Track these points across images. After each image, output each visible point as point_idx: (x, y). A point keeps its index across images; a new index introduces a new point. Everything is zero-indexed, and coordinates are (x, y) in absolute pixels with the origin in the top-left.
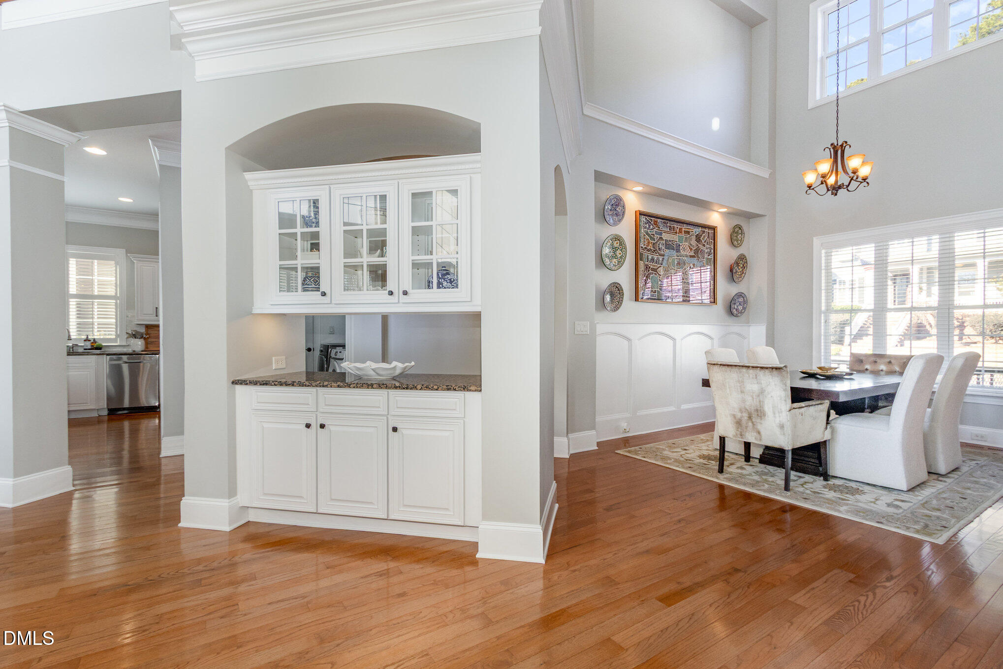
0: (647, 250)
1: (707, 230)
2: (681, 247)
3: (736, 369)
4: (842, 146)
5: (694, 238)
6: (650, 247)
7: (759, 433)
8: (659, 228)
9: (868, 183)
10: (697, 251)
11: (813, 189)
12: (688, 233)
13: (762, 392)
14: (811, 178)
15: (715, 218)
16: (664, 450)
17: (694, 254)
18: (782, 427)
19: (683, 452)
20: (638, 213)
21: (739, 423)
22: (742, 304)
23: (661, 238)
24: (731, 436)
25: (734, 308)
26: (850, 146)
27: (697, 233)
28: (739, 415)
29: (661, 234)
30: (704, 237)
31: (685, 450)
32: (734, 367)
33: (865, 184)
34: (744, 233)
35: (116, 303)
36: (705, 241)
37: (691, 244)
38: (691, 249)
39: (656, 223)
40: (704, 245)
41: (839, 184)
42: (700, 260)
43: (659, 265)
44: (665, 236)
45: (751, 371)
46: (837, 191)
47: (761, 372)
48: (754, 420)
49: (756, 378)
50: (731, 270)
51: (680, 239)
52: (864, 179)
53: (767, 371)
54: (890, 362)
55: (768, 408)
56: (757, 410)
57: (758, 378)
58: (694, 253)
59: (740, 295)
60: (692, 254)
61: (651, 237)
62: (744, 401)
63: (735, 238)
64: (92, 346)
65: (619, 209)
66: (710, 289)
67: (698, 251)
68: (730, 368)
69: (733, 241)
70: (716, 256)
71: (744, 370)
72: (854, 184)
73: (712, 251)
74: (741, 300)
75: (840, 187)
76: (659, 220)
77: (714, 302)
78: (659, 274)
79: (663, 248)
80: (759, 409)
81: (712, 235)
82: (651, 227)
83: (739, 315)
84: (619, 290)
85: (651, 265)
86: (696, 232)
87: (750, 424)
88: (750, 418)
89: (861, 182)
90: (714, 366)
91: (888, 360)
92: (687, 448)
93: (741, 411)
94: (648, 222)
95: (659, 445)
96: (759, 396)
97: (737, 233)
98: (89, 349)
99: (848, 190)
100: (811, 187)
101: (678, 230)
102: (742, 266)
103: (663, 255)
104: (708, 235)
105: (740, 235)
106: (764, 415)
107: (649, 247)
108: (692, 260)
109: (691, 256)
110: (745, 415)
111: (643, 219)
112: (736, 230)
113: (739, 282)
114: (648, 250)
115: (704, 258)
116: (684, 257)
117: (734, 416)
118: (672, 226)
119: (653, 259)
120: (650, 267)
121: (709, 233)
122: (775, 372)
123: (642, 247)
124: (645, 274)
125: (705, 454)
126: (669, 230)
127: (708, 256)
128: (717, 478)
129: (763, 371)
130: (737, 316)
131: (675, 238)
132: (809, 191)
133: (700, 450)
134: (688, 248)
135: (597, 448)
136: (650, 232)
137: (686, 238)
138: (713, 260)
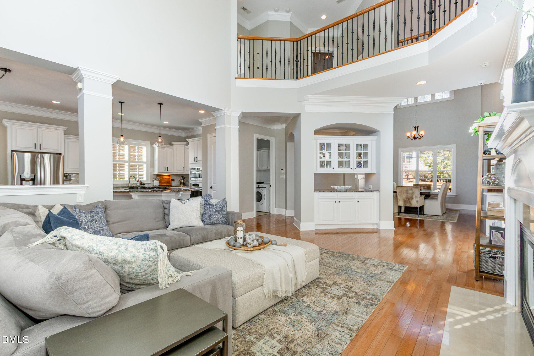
3: (406, 187)
7: (411, 204)
13: (413, 193)
14: (408, 134)
18: (418, 201)
21: (405, 202)
24: (402, 206)
35: (146, 165)
47: (414, 188)
49: (411, 189)
55: (414, 197)
62: (407, 195)
64: (140, 184)
68: (404, 187)
80: (411, 197)
87: (408, 202)
88: (409, 200)
93: (406, 198)
96: (412, 194)
98: (139, 185)
106: (413, 199)
110: (407, 199)
117: (404, 200)
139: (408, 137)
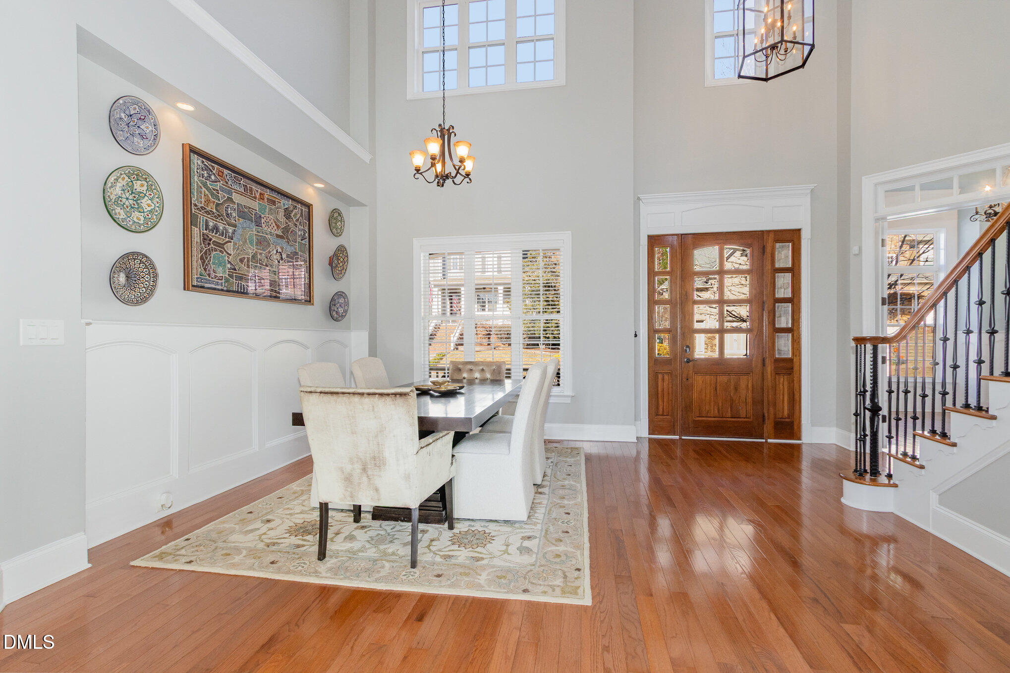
0: (206, 212)
1: (299, 206)
2: (263, 221)
3: (344, 398)
4: (449, 130)
5: (282, 213)
6: (211, 207)
7: (377, 490)
8: (227, 183)
9: (470, 179)
10: (286, 230)
11: (421, 173)
12: (274, 203)
13: (381, 430)
14: (419, 160)
15: (309, 193)
16: (232, 532)
17: (282, 234)
18: (407, 477)
19: (264, 529)
20: (188, 149)
21: (348, 479)
22: (343, 305)
23: (230, 200)
24: (337, 501)
25: (334, 310)
26: (455, 135)
27: (286, 206)
28: (348, 468)
29: (230, 193)
30: (296, 214)
31: (269, 521)
32: (341, 395)
33: (467, 180)
34: (344, 221)
36: (297, 220)
37: (277, 219)
38: (278, 227)
39: (221, 174)
40: (296, 225)
41: (446, 173)
42: (290, 243)
43: (227, 240)
44: (237, 198)
45: (367, 400)
46: (444, 180)
47: (380, 401)
48: (370, 472)
49: (373, 410)
50: (331, 264)
51: (262, 209)
52: (468, 175)
53: (388, 399)
54: (483, 370)
55: (389, 454)
56: (374, 458)
57: (376, 410)
58: (283, 232)
59: (340, 294)
60: (280, 233)
61: (212, 194)
62: (355, 446)
63: (334, 225)
65: (147, 128)
66: (305, 284)
67: (288, 232)
68: (335, 397)
69: (331, 228)
70: (311, 242)
71: (356, 399)
72: (459, 179)
73: (307, 235)
74: (342, 300)
75: (447, 177)
76: (226, 172)
77: (310, 301)
78: (228, 253)
79: (234, 215)
80: (376, 455)
81: (307, 214)
82: (213, 177)
83: (340, 318)
84: (146, 267)
85: (213, 236)
86: (284, 205)
87: (365, 479)
88: (364, 470)
89: (465, 177)
90: (311, 395)
91: (481, 368)
92: (269, 517)
93: (351, 461)
94: (207, 168)
95: (224, 523)
96: (376, 436)
97: (336, 219)
99: (453, 181)
100: (419, 170)
101: (258, 196)
102: (342, 260)
103: (235, 226)
104: (302, 213)
105: (339, 223)
106: (385, 464)
107: (209, 209)
108: (279, 242)
109: (278, 236)
110: (358, 467)
111: (197, 161)
112: (335, 216)
113: (339, 278)
114: (208, 212)
115: (295, 242)
116: (267, 234)
117: (342, 470)
118: (248, 185)
119: (216, 229)
120: (210, 240)
121: (302, 210)
122: (399, 400)
123: (196, 205)
124: (202, 248)
125: (298, 521)
126: (243, 191)
127: (302, 240)
128: (316, 573)
129: (383, 399)
130: (336, 320)
131: (255, 205)
132: (418, 176)
133: (291, 514)
134: (274, 224)
135: (90, 565)
136: (211, 184)
137: (271, 209)
138: (307, 246)
139: (418, 170)
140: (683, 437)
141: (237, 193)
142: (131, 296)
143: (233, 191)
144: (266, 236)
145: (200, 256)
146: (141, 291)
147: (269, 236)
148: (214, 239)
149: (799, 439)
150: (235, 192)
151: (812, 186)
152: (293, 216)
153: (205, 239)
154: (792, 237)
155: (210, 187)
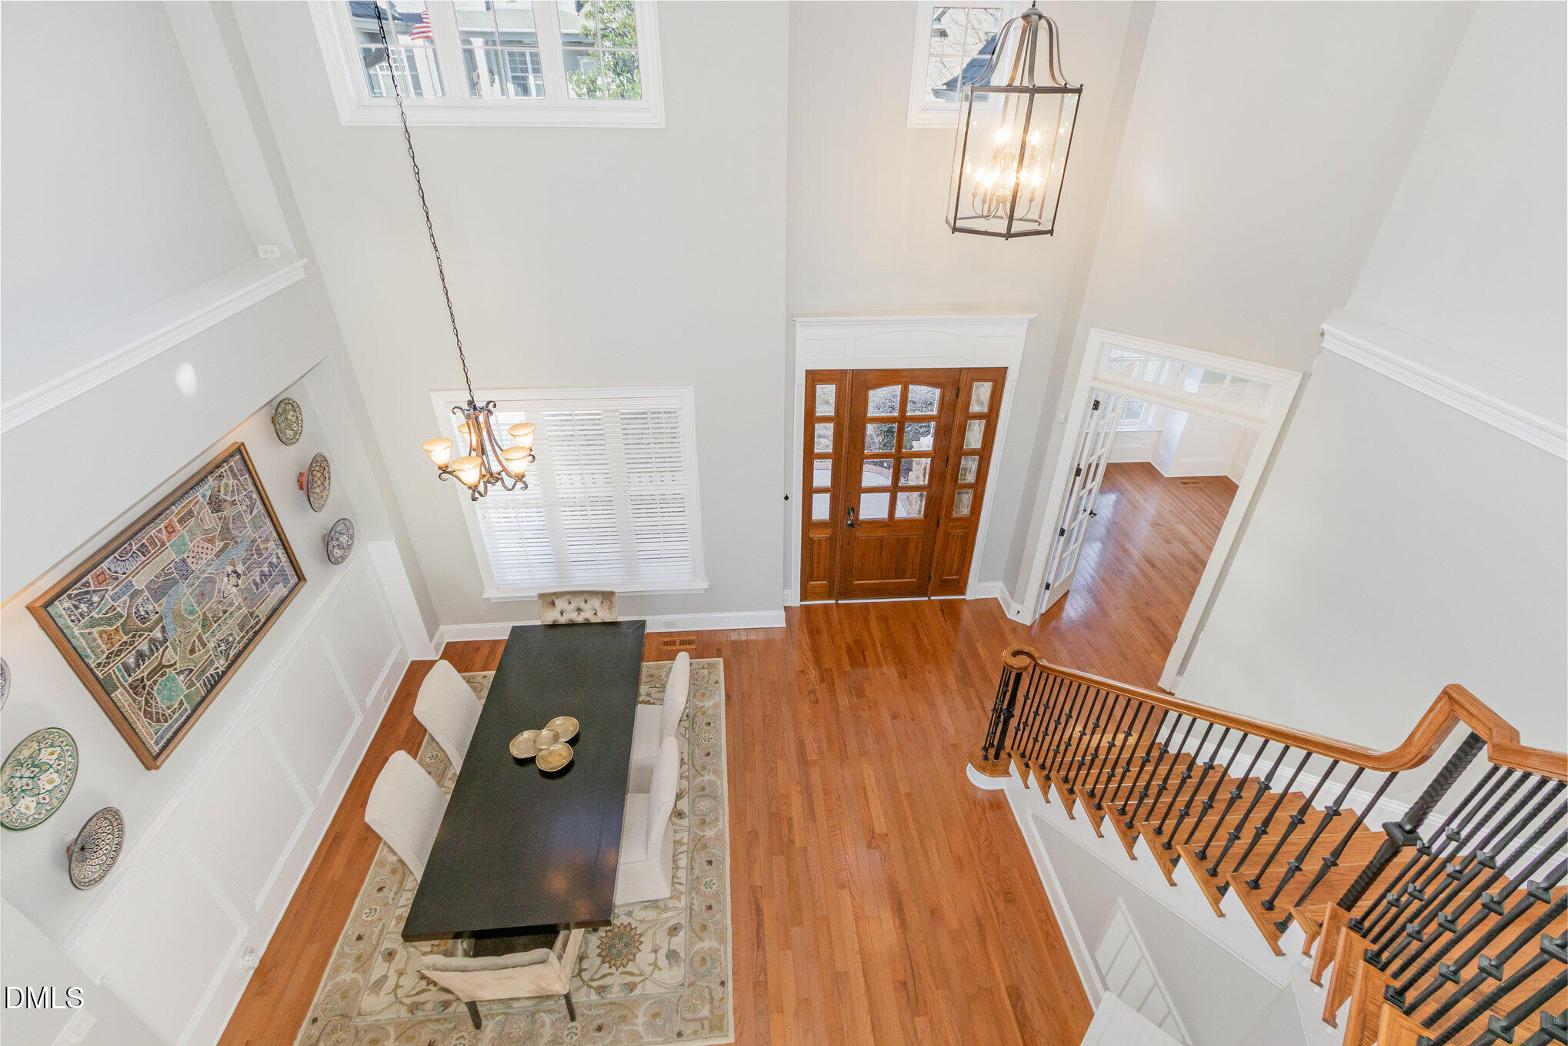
0: (116, 655)
1: (225, 468)
2: (189, 561)
5: (205, 512)
6: (119, 639)
8: (116, 579)
10: (225, 529)
12: (190, 514)
17: (223, 543)
20: (42, 608)
22: (345, 531)
23: (137, 593)
27: (209, 494)
29: (129, 587)
30: (226, 486)
36: (233, 492)
37: (206, 532)
38: (210, 541)
39: (101, 578)
40: (233, 503)
42: (239, 540)
43: (161, 650)
44: (140, 582)
51: (179, 547)
54: (586, 600)
58: (222, 540)
60: (220, 545)
61: (108, 622)
63: (284, 428)
67: (228, 528)
69: (283, 437)
70: (262, 492)
73: (255, 496)
76: (105, 565)
77: (299, 580)
78: (172, 666)
79: (151, 607)
81: (240, 464)
82: (96, 599)
85: (143, 671)
86: (204, 496)
91: (583, 598)
94: (81, 598)
97: (283, 414)
101: (163, 536)
102: (319, 478)
103: (160, 620)
104: (233, 473)
105: (292, 413)
107: (117, 646)
108: (224, 559)
109: (219, 554)
111: (62, 607)
113: (324, 501)
114: (119, 652)
115: (245, 528)
116: (204, 572)
118: (145, 541)
119: (139, 657)
120: (142, 680)
121: (230, 468)
123: (99, 664)
124: (139, 703)
126: (144, 559)
127: (252, 512)
130: (343, 559)
131: (169, 556)
134: (206, 545)
136: (100, 612)
137: (190, 530)
138: (262, 510)
140: (839, 602)
141: (138, 573)
142: (102, 860)
143: (130, 578)
144: (205, 575)
145: (142, 715)
146: (108, 842)
147: (208, 571)
148: (145, 674)
149: (964, 594)
150: (133, 577)
151: (1032, 316)
152: (224, 494)
153: (137, 687)
154: (997, 377)
155: (101, 616)
